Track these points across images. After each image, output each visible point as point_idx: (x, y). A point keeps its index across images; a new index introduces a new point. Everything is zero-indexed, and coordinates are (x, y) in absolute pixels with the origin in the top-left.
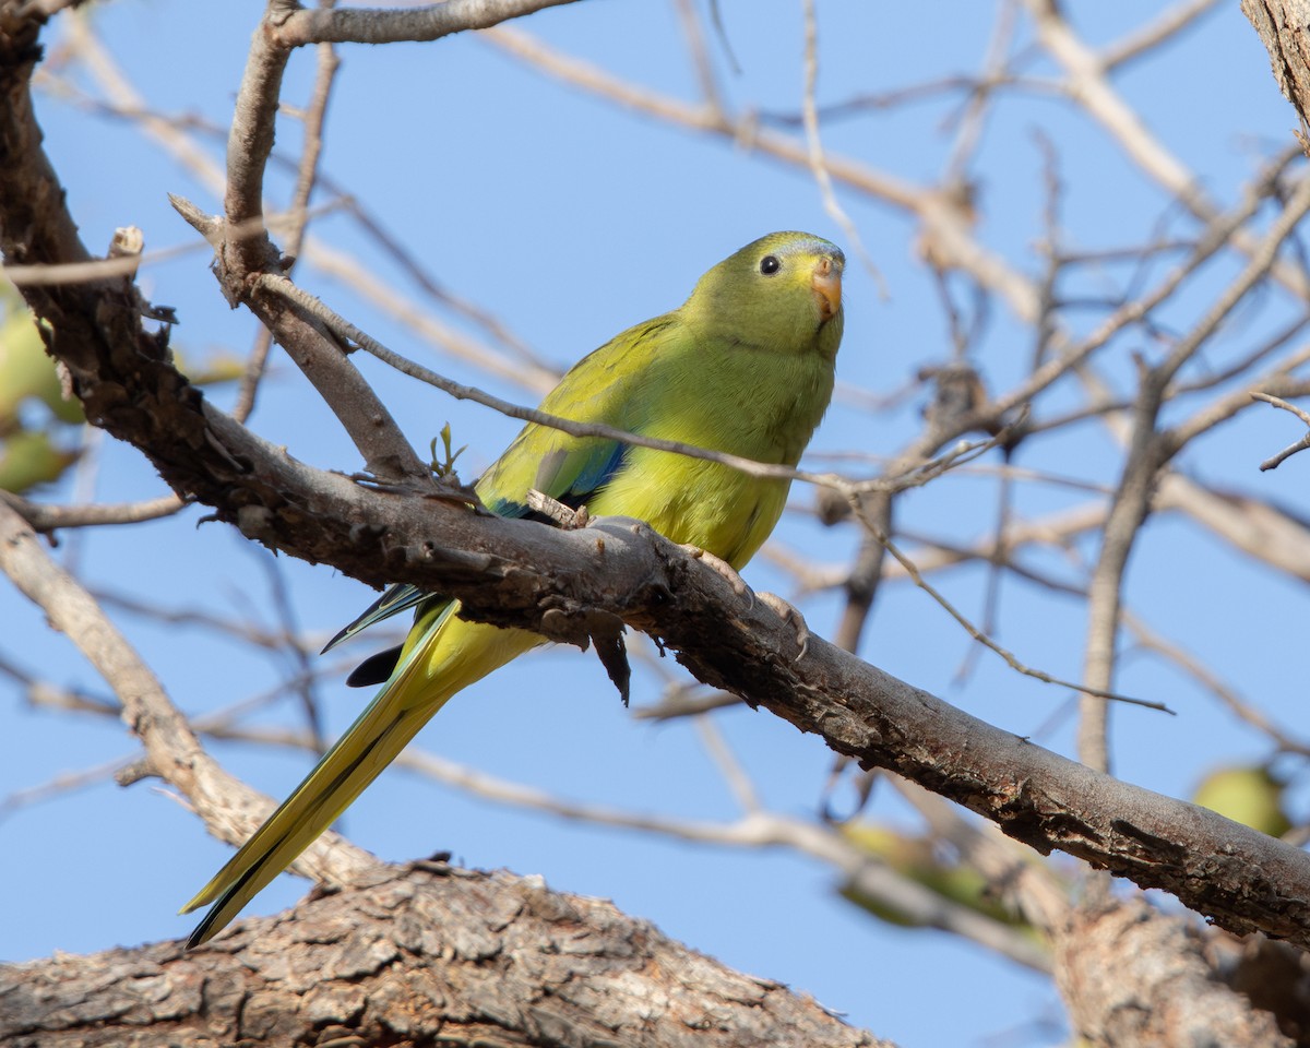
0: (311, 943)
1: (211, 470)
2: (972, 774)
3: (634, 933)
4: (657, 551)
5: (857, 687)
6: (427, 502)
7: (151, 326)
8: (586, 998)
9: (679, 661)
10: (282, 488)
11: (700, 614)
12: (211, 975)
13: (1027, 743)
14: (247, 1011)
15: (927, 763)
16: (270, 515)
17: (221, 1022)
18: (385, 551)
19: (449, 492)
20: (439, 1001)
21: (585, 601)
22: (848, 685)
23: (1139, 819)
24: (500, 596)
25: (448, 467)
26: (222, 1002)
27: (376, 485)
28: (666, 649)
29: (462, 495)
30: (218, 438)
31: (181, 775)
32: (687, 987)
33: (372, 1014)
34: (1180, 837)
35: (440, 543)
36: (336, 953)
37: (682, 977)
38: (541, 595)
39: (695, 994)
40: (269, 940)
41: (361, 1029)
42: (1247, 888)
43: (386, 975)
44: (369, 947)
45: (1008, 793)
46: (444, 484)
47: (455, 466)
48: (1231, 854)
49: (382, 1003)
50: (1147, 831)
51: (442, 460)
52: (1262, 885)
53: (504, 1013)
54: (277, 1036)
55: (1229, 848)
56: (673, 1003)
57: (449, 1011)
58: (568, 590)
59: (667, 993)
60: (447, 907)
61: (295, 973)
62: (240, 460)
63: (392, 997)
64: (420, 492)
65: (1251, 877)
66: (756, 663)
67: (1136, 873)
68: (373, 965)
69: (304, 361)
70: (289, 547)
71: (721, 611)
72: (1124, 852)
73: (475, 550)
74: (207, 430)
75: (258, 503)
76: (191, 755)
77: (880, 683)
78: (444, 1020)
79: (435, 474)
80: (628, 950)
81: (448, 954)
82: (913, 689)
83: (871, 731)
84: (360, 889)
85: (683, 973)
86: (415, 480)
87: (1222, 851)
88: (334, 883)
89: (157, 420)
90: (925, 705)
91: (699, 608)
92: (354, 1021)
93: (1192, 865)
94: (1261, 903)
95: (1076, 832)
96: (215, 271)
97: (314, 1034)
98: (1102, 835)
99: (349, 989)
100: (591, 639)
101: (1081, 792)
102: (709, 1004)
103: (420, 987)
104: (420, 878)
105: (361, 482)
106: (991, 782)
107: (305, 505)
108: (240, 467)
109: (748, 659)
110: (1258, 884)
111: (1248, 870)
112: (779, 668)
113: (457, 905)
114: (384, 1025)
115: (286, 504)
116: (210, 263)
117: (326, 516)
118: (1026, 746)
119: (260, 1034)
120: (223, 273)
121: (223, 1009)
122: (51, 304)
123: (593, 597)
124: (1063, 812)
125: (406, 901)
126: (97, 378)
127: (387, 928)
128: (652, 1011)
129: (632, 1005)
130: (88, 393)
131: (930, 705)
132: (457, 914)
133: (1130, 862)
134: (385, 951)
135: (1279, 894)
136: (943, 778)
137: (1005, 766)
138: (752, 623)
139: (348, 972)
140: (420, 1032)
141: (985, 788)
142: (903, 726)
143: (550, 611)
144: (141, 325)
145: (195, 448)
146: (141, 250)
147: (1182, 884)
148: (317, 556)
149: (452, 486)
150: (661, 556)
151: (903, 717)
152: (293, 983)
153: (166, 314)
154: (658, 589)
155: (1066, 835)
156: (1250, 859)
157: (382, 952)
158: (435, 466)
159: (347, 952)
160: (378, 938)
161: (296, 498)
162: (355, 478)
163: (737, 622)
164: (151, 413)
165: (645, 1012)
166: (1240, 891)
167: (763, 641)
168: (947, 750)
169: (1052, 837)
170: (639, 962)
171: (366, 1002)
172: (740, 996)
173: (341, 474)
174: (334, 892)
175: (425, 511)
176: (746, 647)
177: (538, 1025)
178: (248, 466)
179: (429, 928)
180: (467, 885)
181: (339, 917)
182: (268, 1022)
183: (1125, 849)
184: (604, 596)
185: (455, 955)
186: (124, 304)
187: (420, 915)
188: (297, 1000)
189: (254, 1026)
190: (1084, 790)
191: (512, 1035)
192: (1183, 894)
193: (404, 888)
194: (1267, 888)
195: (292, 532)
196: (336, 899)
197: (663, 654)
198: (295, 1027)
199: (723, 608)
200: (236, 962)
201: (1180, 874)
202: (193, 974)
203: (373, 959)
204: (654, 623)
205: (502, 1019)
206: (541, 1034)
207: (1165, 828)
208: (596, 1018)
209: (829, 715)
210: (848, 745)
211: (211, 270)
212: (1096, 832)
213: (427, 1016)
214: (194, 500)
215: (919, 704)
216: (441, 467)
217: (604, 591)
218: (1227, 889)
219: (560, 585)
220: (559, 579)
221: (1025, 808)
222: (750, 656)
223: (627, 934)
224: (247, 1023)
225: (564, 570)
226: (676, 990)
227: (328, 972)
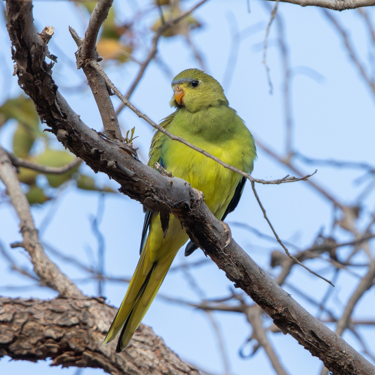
0: (53, 311)
1: (53, 113)
2: (269, 300)
3: (156, 339)
4: (190, 193)
5: (241, 260)
6: (120, 149)
7: (48, 61)
8: (133, 355)
9: (187, 232)
10: (74, 128)
11: (198, 219)
12: (18, 311)
13: (290, 296)
14: (26, 326)
15: (256, 292)
16: (68, 134)
17: (16, 327)
18: (101, 160)
19: (128, 149)
20: (87, 341)
21: (161, 198)
22: (238, 258)
23: (318, 333)
24: (134, 187)
25: (130, 141)
26: (19, 321)
27: (105, 138)
28: (184, 227)
29: (132, 151)
30: (59, 104)
31: (31, 249)
32: (167, 361)
33: (65, 340)
34: (329, 343)
35: (120, 164)
36: (59, 317)
37: (166, 357)
38: (147, 191)
39: (169, 364)
40: (40, 306)
41: (60, 343)
42: (346, 366)
43: (73, 328)
44: (71, 318)
45: (279, 310)
46: (127, 146)
47: (133, 141)
48: (344, 354)
49: (69, 337)
50: (320, 337)
51: (129, 138)
52: (351, 367)
53: (106, 351)
54: (33, 337)
55: (344, 352)
56: (160, 365)
57: (90, 346)
58: (156, 193)
59: (160, 361)
60: (99, 313)
61: (45, 319)
62: (63, 114)
63: (73, 336)
64: (119, 145)
65: (348, 363)
66: (211, 241)
67: (312, 350)
68: (69, 324)
69: (95, 93)
70: (71, 148)
71: (205, 220)
72: (310, 341)
73: (131, 170)
74: (55, 100)
75: (65, 130)
76: (35, 243)
77: (249, 261)
78: (87, 349)
79: (125, 142)
80: (151, 343)
81: (95, 328)
82: (259, 267)
83: (241, 275)
84: (74, 299)
85: (167, 356)
86: (118, 141)
87: (341, 352)
88: (67, 296)
89: (40, 91)
90: (261, 273)
91: (198, 217)
92: (58, 340)
93: (330, 353)
94: (349, 372)
95: (296, 330)
96: (76, 55)
97: (44, 340)
98: (305, 333)
99: (60, 329)
100: (159, 213)
101: (302, 318)
102: (171, 368)
103: (83, 336)
104: (94, 302)
105: (100, 135)
106: (275, 305)
107: (80, 136)
108: (62, 116)
109: (209, 238)
110: (350, 366)
111: (348, 360)
112: (218, 244)
113: (103, 313)
114: (67, 344)
115: (74, 133)
116: (75, 52)
117: (86, 142)
118: (289, 297)
119: (27, 335)
120: (79, 56)
121: (18, 323)
122: (18, 41)
123: (164, 198)
124: (295, 322)
125: (87, 307)
126: (25, 71)
127: (78, 314)
128: (153, 365)
129: (147, 361)
130: (21, 75)
131: (263, 273)
132: (102, 316)
133: (311, 345)
134: (75, 320)
135: (356, 371)
136: (259, 298)
137: (281, 301)
138: (214, 227)
139: (61, 323)
140: (78, 350)
141: (272, 306)
142: (252, 277)
143: (148, 197)
144: (45, 59)
145: (50, 105)
146: (52, 35)
147: (326, 358)
148: (79, 155)
149: (130, 147)
150: (191, 195)
151: (253, 274)
152: (42, 321)
153: (54, 58)
154: (187, 205)
155: (293, 330)
156: (350, 357)
157: (74, 320)
158: (126, 140)
159: (63, 317)
160: (73, 316)
161: (78, 133)
162: (99, 134)
163: (209, 225)
164: (40, 88)
165: (151, 364)
166: (343, 366)
167: (215, 234)
168: (264, 289)
169: (289, 329)
170: (154, 348)
171: (64, 335)
172: (182, 368)
173: (95, 131)
174: (66, 298)
175: (118, 152)
176: (209, 235)
177: (116, 359)
178: (65, 117)
179: (91, 318)
180: (107, 308)
181: (64, 306)
182: (31, 332)
183: (311, 341)
184: (167, 199)
185: (97, 329)
186: (41, 50)
187: (90, 313)
188: (42, 328)
189: (26, 332)
190: (304, 317)
191: (107, 360)
192: (325, 361)
193: (88, 303)
194: (352, 368)
195: (73, 143)
196: (66, 301)
197: (182, 228)
198: (39, 336)
199: (206, 219)
200: (27, 310)
201: (326, 355)
202: (12, 309)
203: (70, 322)
204: (182, 216)
205: (105, 353)
206: (116, 362)
207: (326, 338)
208: (135, 362)
209: (229, 265)
210: (232, 277)
211: (75, 54)
212: (303, 332)
213: (82, 345)
214: (45, 122)
215: (259, 272)
216: (128, 140)
217: (168, 198)
218: (339, 364)
219: (154, 190)
220: (155, 188)
221: (283, 317)
222: (210, 238)
223: (153, 339)
224: (24, 330)
225: (157, 186)
226: (163, 361)
227: (55, 322)
